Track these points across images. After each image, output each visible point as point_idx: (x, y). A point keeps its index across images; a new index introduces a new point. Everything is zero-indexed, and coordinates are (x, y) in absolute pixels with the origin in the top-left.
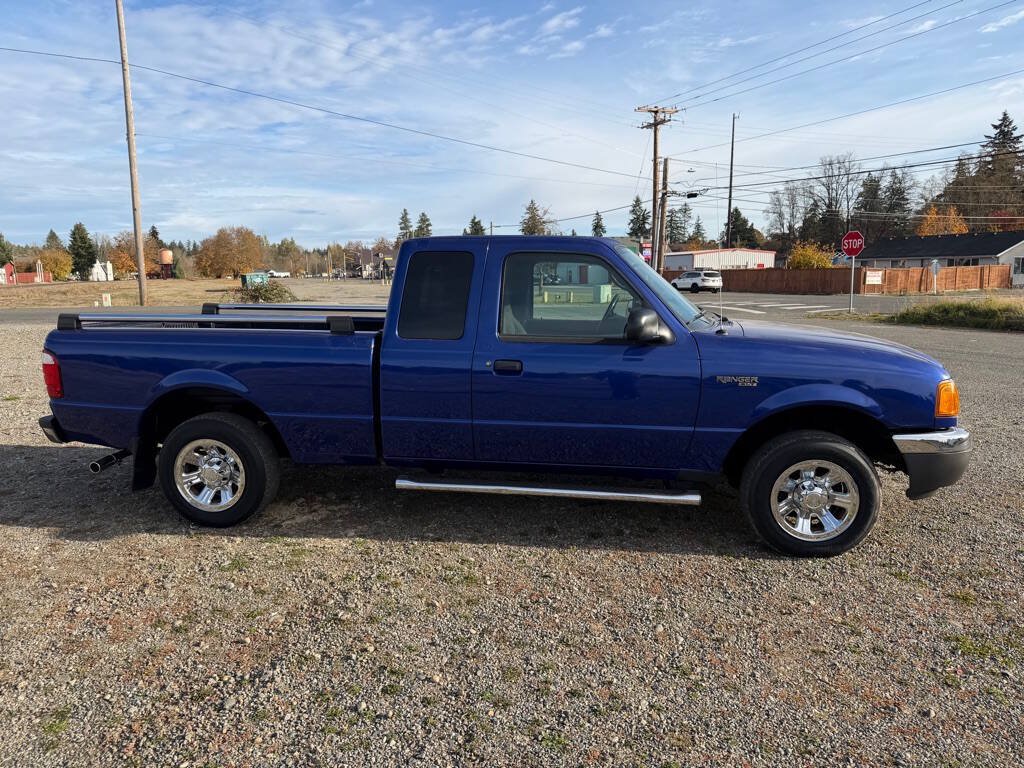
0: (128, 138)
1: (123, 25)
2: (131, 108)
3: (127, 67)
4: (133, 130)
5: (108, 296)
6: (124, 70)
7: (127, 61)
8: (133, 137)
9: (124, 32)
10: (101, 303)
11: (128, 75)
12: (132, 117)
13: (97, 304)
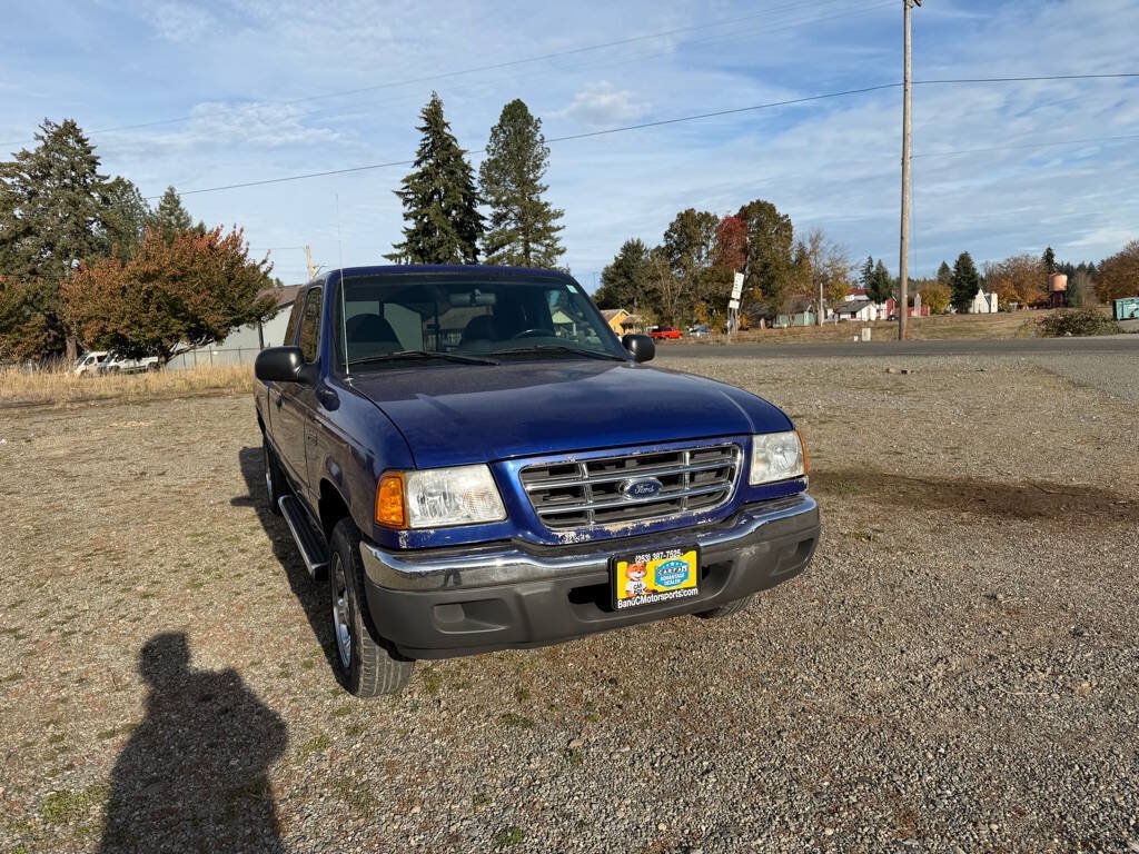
0: (903, 163)
1: (909, 43)
2: (909, 130)
3: (909, 86)
4: (909, 154)
5: (869, 330)
6: (905, 90)
7: (909, 79)
8: (908, 160)
9: (909, 50)
10: (860, 336)
11: (909, 94)
12: (909, 139)
13: (856, 339)
